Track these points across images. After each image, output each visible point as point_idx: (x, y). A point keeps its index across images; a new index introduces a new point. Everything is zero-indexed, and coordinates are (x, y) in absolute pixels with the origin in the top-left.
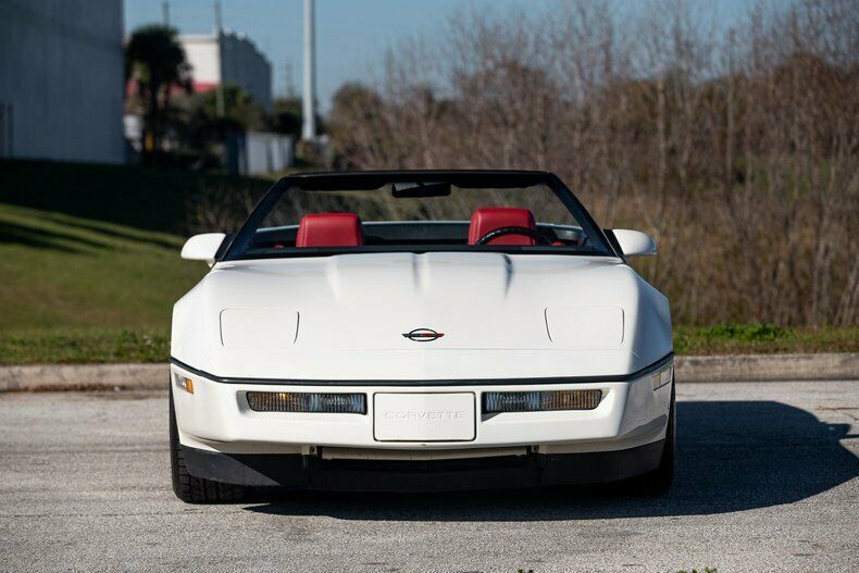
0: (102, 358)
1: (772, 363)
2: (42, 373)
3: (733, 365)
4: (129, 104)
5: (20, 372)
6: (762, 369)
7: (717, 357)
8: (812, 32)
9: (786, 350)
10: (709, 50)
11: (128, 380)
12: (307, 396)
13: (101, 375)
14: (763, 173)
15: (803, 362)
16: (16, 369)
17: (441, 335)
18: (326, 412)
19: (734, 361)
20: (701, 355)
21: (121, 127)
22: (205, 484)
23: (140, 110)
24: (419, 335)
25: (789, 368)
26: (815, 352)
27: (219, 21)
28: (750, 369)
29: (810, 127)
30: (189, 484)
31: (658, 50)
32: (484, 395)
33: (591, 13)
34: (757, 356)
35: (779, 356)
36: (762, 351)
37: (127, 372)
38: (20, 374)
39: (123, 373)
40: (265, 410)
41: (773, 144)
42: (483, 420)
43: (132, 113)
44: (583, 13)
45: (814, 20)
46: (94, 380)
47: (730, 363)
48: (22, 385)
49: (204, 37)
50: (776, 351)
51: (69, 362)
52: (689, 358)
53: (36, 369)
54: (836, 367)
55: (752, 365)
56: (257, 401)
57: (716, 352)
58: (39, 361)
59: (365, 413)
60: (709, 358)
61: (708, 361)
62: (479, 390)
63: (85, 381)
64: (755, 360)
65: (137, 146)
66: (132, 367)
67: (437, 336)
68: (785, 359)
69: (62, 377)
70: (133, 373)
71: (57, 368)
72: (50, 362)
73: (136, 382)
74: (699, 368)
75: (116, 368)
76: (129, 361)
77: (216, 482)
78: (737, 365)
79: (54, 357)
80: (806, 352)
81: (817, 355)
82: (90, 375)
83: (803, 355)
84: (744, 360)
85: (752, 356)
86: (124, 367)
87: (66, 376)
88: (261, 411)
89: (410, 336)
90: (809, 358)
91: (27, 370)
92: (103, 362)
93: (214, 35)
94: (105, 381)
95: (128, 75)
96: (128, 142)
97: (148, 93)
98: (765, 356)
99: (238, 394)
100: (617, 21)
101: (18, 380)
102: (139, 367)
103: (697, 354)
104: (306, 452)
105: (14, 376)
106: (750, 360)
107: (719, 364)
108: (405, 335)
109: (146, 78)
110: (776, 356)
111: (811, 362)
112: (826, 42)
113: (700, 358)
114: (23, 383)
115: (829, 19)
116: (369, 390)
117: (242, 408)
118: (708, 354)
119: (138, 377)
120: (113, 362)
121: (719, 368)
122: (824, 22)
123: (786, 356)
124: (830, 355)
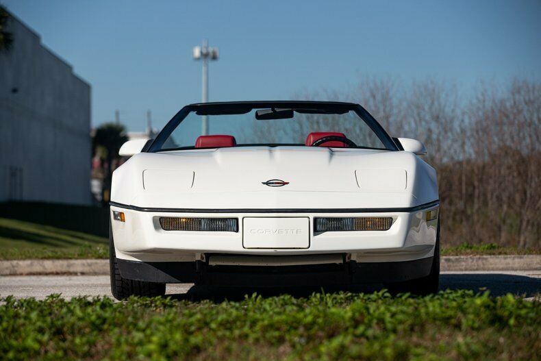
0: (70, 256)
1: (497, 261)
2: (32, 265)
3: (473, 261)
4: (94, 172)
5: (17, 263)
6: (491, 264)
7: (462, 257)
8: (515, 111)
9: (506, 253)
10: (452, 121)
11: (86, 269)
12: (199, 220)
13: (69, 266)
14: (485, 195)
15: (517, 260)
16: (15, 262)
17: (287, 183)
18: (212, 231)
19: (473, 259)
20: (453, 255)
21: (89, 186)
22: (132, 285)
23: (101, 175)
24: (273, 183)
25: (509, 264)
26: (525, 254)
27: (150, 123)
28: (483, 264)
29: (514, 168)
30: (122, 287)
31: (420, 120)
32: (315, 219)
33: (379, 97)
34: (489, 256)
35: (502, 256)
36: (490, 254)
37: (86, 264)
38: (18, 265)
39: (84, 265)
40: (172, 230)
41: (491, 177)
42: (315, 235)
43: (97, 178)
44: (374, 97)
45: (517, 103)
46: (64, 269)
47: (470, 260)
48: (18, 272)
49: (141, 133)
50: (500, 254)
51: (48, 258)
52: (444, 257)
53: (28, 262)
54: (538, 263)
55: (484, 261)
56: (166, 224)
57: (461, 254)
58: (30, 258)
59: (237, 231)
60: (457, 257)
61: (456, 259)
62: (312, 215)
63: (59, 269)
64: (486, 259)
65: (99, 198)
66: (89, 261)
67: (284, 184)
68: (505, 258)
69: (44, 267)
70: (89, 265)
71: (41, 262)
72: (37, 258)
73: (91, 271)
74: (451, 263)
75: (79, 262)
76: (87, 258)
77: (139, 282)
78: (475, 261)
79: (40, 256)
80: (519, 254)
81: (526, 256)
82: (62, 266)
83: (517, 256)
84: (479, 258)
85: (485, 256)
86: (84, 261)
87: (46, 266)
88: (169, 230)
89: (267, 183)
90: (521, 258)
91: (21, 263)
92: (70, 258)
93: (147, 131)
94: (72, 270)
95: (94, 154)
96: (93, 195)
97: (106, 165)
98: (492, 256)
99: (154, 219)
100: (395, 101)
101: (16, 269)
102: (94, 261)
103: (449, 255)
104: (198, 258)
105: (13, 267)
106: (483, 259)
107: (464, 261)
108: (264, 183)
109: (105, 156)
110: (500, 256)
111: (522, 260)
112: (524, 117)
113: (451, 257)
114: (19, 270)
115: (526, 103)
116: (240, 216)
117: (156, 228)
118: (457, 255)
119: (93, 267)
120: (77, 259)
121: (463, 263)
122: (523, 104)
123: (506, 256)
124: (534, 256)
